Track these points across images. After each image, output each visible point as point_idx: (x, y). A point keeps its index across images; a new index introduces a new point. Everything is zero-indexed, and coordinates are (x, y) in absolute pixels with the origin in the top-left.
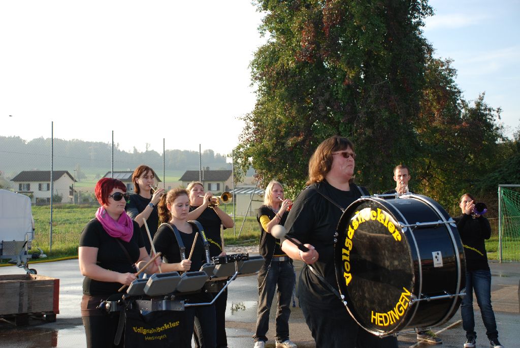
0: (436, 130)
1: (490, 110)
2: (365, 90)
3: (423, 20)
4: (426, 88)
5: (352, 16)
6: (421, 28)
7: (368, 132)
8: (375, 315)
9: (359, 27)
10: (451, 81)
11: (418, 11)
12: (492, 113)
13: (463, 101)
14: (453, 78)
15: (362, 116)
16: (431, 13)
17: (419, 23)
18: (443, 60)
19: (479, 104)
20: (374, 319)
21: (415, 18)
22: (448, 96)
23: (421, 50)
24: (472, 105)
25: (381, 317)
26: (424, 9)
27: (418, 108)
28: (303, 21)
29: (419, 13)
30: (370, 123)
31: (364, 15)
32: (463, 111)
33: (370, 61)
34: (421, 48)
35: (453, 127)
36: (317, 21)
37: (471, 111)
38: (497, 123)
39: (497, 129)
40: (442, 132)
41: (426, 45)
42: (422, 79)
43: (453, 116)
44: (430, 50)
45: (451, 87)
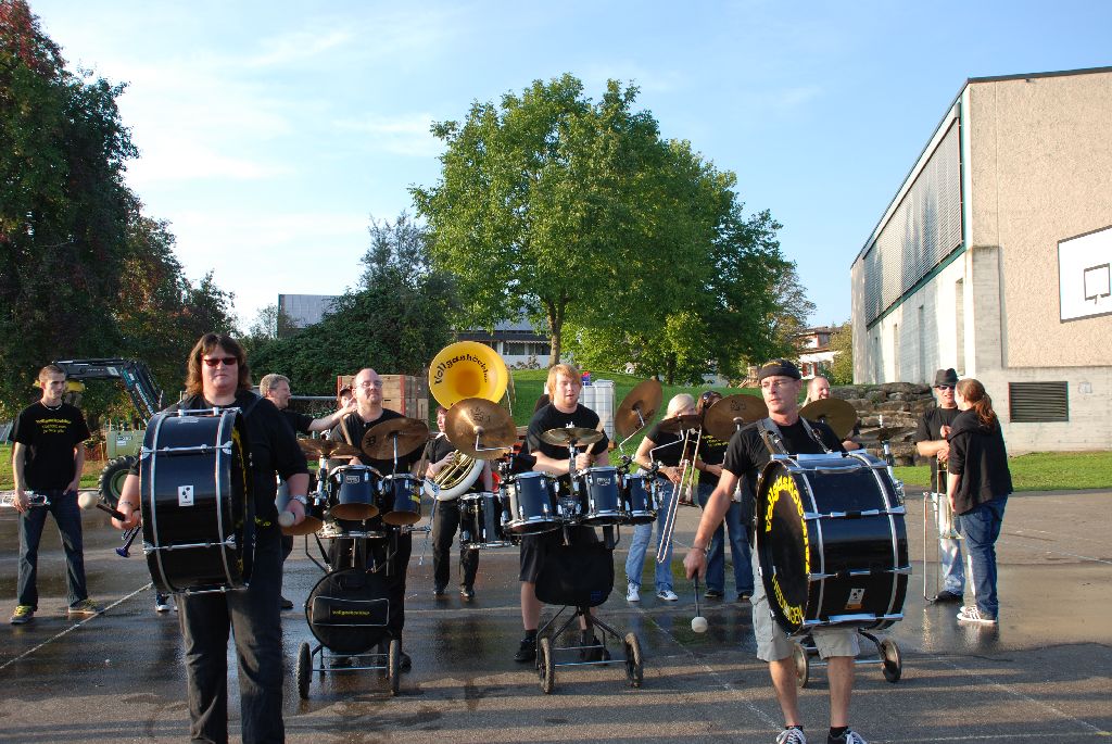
0: (143, 317)
1: (220, 294)
2: (34, 252)
3: (124, 163)
4: (131, 258)
5: (11, 141)
6: (121, 172)
7: (39, 314)
9: (22, 158)
10: (167, 251)
11: (117, 148)
12: (224, 298)
13: (184, 280)
14: (171, 247)
15: (29, 289)
16: (136, 155)
17: (118, 166)
18: (155, 220)
19: (205, 285)
21: (112, 157)
22: (163, 271)
23: (121, 203)
24: (197, 286)
26: (125, 147)
27: (117, 287)
29: (118, 151)
30: (42, 302)
31: (31, 143)
32: (184, 293)
33: (43, 207)
34: (123, 203)
35: (170, 315)
37: (196, 293)
38: (229, 312)
39: (230, 320)
40: (154, 321)
41: (130, 197)
42: (123, 245)
43: (170, 301)
44: (136, 205)
45: (167, 259)
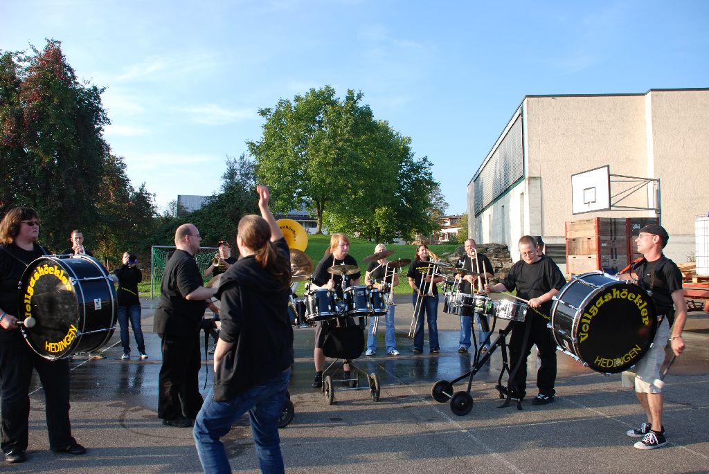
0: (111, 206)
1: (149, 194)
2: (57, 172)
3: (103, 127)
4: (104, 176)
5: (49, 116)
6: (101, 132)
7: (59, 204)
8: (48, 344)
9: (54, 125)
10: (123, 172)
11: (100, 120)
12: (150, 196)
13: (131, 187)
14: (124, 170)
15: (55, 191)
16: (109, 123)
17: (100, 129)
18: (117, 157)
19: (141, 190)
20: (48, 348)
21: (98, 124)
22: (121, 183)
23: (101, 148)
24: (137, 190)
25: (53, 346)
26: (104, 119)
27: (98, 189)
28: (7, 114)
29: (100, 121)
30: (61, 197)
31: (58, 117)
32: (131, 193)
33: (63, 150)
34: (101, 147)
35: (123, 204)
36: (19, 116)
37: (136, 194)
38: (153, 203)
39: (153, 207)
40: (116, 208)
41: (105, 145)
42: (101, 168)
43: (124, 198)
44: (108, 149)
45: (122, 176)
